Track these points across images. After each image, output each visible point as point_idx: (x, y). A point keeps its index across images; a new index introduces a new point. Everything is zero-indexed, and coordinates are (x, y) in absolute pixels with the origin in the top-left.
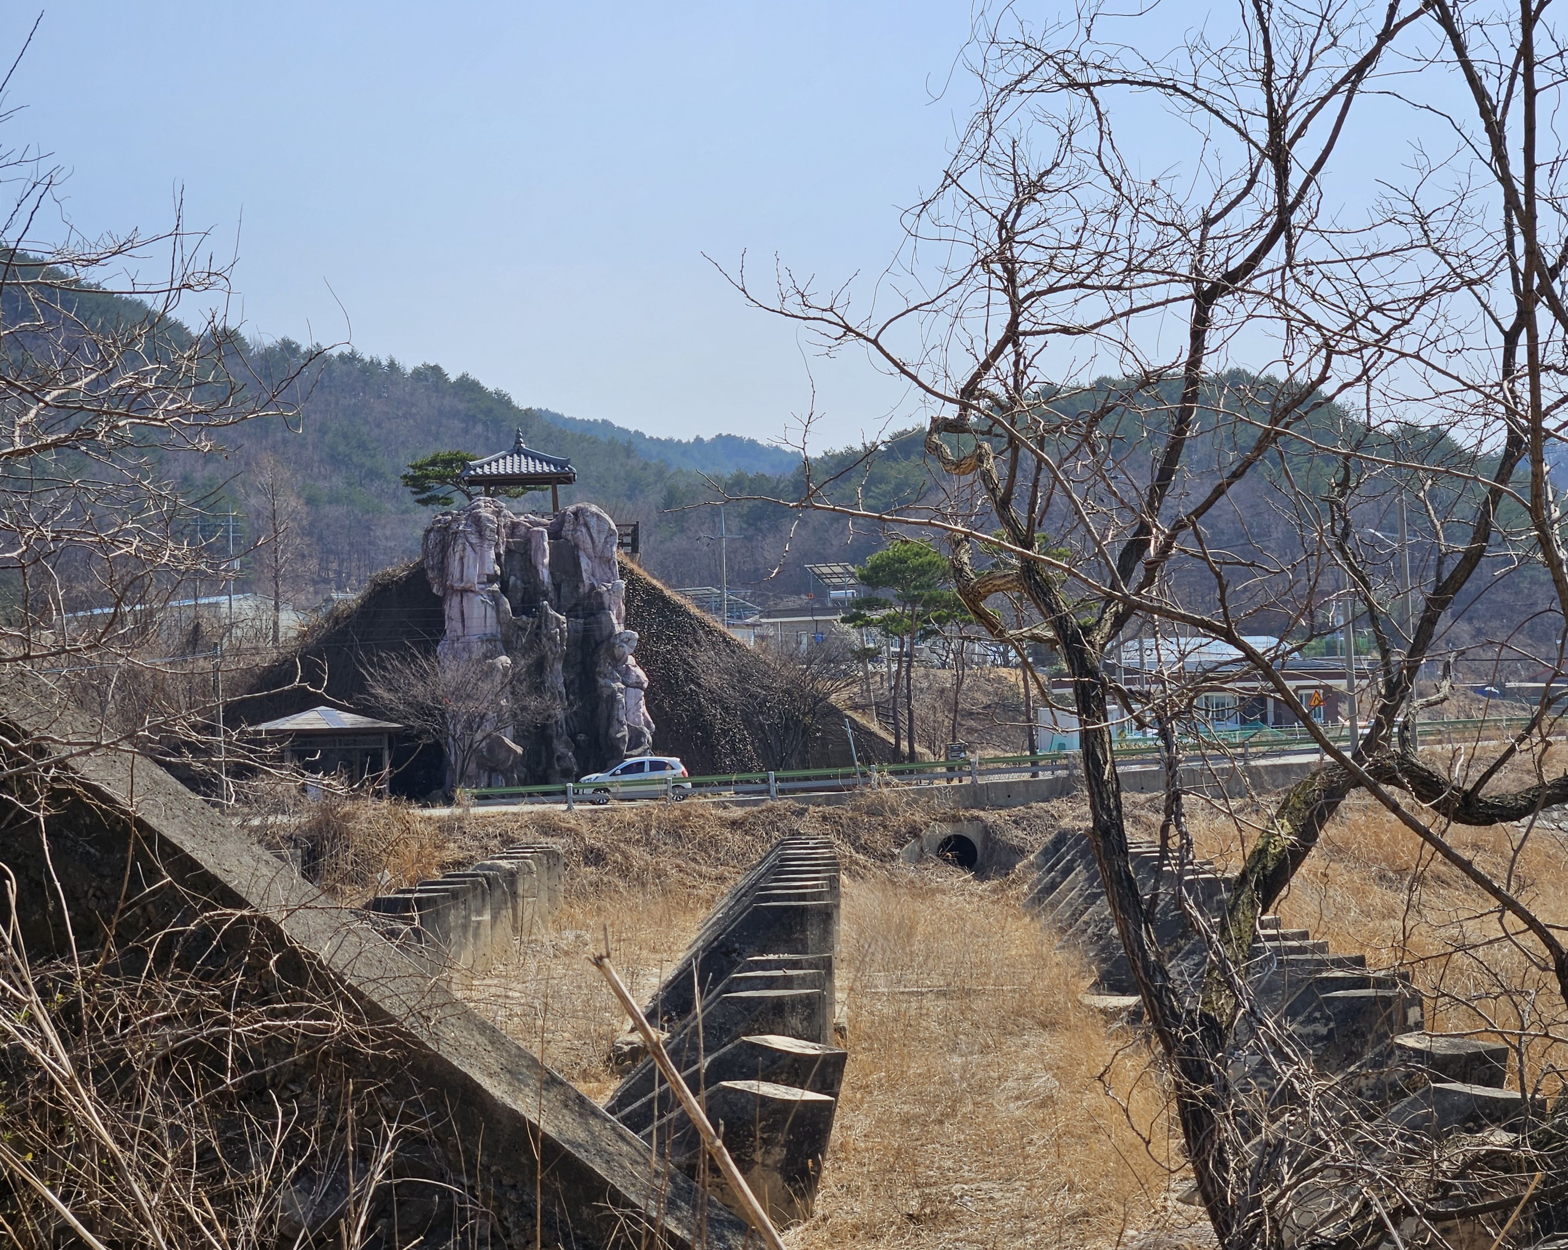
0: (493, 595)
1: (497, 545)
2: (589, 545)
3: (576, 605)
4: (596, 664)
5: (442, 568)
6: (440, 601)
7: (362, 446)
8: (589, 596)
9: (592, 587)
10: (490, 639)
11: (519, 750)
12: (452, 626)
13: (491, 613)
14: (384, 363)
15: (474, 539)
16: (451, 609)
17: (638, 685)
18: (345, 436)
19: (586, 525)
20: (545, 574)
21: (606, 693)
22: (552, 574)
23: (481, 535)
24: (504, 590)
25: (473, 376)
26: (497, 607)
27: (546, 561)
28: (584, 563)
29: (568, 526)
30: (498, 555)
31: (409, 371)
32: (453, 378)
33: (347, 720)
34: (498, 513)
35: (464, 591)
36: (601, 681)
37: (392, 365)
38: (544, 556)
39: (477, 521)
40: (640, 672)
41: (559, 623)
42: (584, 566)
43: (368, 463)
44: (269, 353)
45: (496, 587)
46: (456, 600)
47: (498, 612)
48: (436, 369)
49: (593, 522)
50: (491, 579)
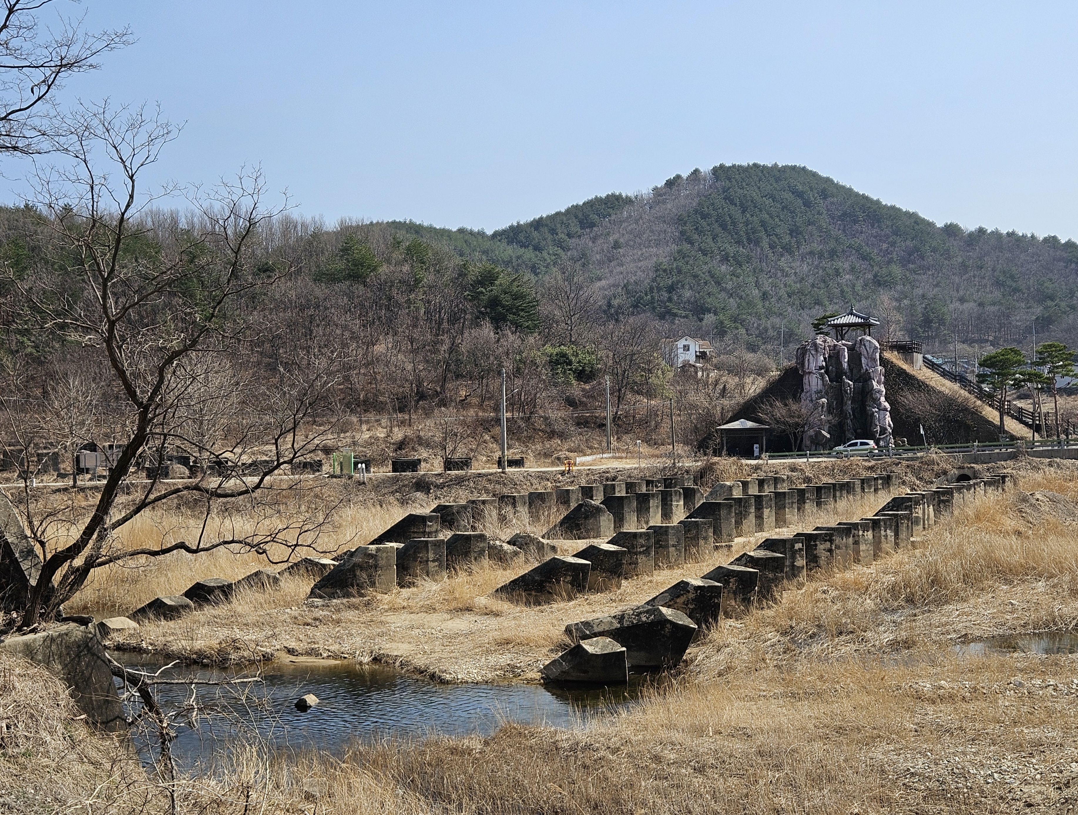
0: (821, 375)
1: (824, 354)
2: (865, 353)
3: (860, 377)
4: (866, 401)
5: (803, 364)
6: (802, 377)
7: (1012, 277)
8: (864, 373)
9: (867, 370)
10: (818, 392)
11: (828, 436)
12: (806, 387)
13: (820, 382)
14: (1029, 235)
15: (813, 352)
16: (805, 380)
17: (885, 410)
18: (1004, 272)
19: (865, 345)
20: (845, 365)
21: (870, 413)
22: (849, 365)
23: (817, 351)
24: (827, 372)
25: (1073, 240)
26: (823, 379)
27: (846, 360)
28: (863, 360)
29: (858, 345)
30: (825, 358)
31: (1041, 239)
32: (1063, 241)
33: (750, 424)
34: (825, 341)
35: (810, 373)
36: (868, 408)
37: (1033, 236)
38: (845, 358)
39: (815, 346)
40: (887, 405)
41: (849, 385)
42: (863, 362)
43: (1014, 285)
44: (971, 234)
45: (823, 371)
46: (807, 376)
47: (823, 381)
48: (1054, 238)
49: (867, 344)
50: (821, 368)
